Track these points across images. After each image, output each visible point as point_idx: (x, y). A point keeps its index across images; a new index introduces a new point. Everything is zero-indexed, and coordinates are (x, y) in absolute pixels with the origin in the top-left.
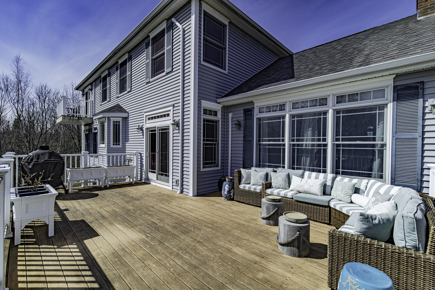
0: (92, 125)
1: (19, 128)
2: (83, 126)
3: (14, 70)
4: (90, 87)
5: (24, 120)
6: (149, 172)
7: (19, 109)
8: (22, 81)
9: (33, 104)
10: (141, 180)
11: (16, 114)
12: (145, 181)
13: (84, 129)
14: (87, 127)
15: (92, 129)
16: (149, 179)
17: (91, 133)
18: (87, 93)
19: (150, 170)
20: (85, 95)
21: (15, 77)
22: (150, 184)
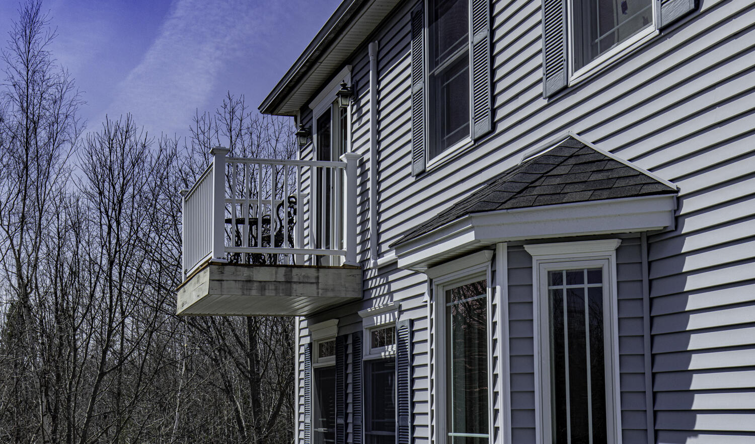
0: (360, 313)
1: (22, 347)
2: (304, 324)
3: (17, 77)
4: (345, 76)
5: (41, 304)
7: (23, 255)
8: (41, 122)
9: (76, 227)
11: (15, 281)
13: (307, 341)
14: (330, 329)
15: (358, 339)
17: (355, 364)
18: (325, 120)
20: (315, 136)
21: (17, 107)
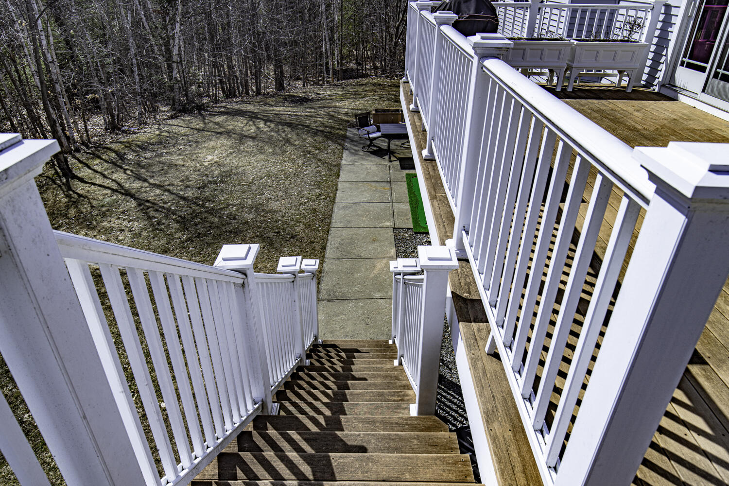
6: (682, 65)
10: (649, 84)
12: (659, 89)
16: (676, 87)
19: (686, 60)
22: (675, 99)
